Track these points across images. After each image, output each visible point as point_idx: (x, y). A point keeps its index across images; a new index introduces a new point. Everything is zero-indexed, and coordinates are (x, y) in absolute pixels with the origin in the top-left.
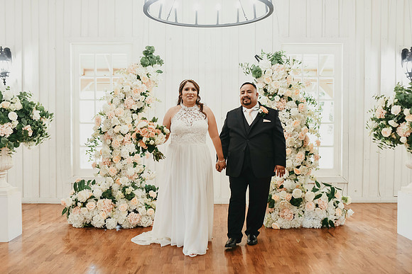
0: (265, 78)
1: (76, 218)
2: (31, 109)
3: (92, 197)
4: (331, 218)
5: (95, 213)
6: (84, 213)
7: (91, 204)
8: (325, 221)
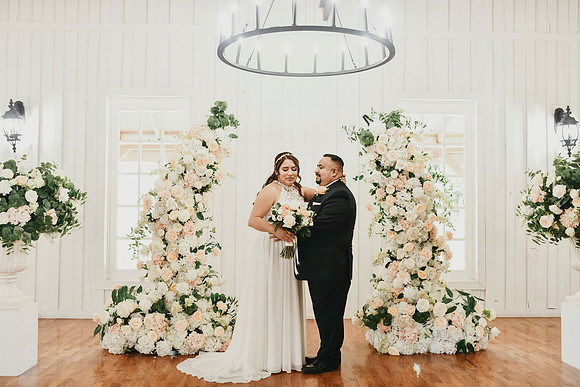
0: (377, 146)
1: (115, 341)
2: (57, 187)
3: (137, 310)
4: (469, 339)
5: (142, 332)
6: (126, 334)
7: (136, 320)
8: (461, 345)
